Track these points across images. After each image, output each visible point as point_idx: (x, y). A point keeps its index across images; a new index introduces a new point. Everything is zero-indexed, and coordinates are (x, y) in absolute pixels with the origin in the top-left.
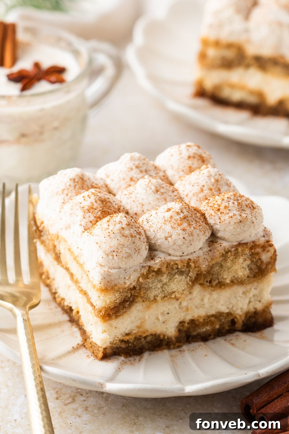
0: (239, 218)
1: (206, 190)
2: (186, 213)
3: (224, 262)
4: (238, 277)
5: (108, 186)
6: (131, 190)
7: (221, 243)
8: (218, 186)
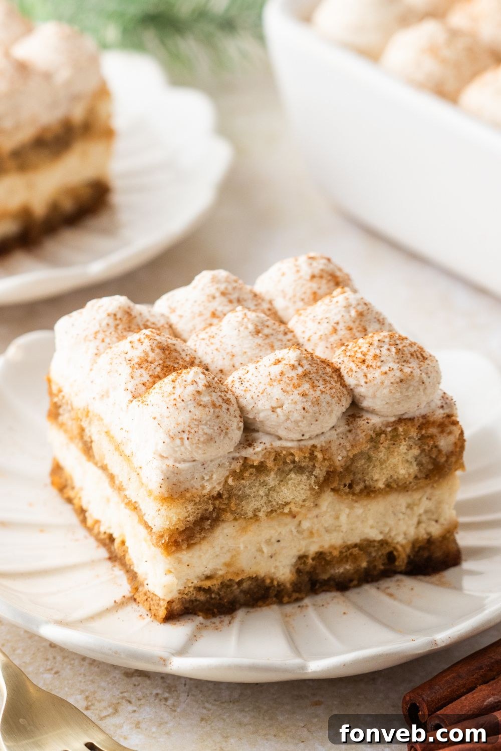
0: (398, 374)
1: (341, 330)
2: (307, 367)
3: (373, 451)
4: (398, 478)
5: (174, 327)
6: (212, 332)
7: (368, 419)
8: (362, 323)
